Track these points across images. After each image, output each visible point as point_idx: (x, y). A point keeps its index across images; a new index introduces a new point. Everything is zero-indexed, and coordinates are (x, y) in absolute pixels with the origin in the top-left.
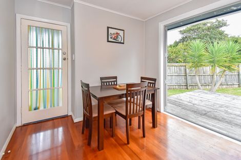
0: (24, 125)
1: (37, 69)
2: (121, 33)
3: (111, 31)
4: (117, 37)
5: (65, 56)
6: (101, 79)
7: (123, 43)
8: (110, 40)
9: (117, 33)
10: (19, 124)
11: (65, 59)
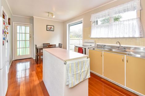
0: (15, 60)
1: (20, 41)
2: (53, 27)
3: (48, 26)
4: (51, 29)
5: (30, 36)
6: (43, 44)
7: (54, 31)
8: (48, 30)
9: (51, 27)
10: (14, 60)
11: (30, 37)
